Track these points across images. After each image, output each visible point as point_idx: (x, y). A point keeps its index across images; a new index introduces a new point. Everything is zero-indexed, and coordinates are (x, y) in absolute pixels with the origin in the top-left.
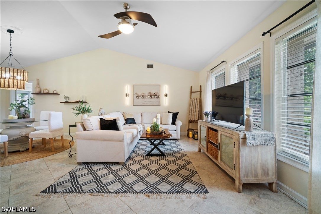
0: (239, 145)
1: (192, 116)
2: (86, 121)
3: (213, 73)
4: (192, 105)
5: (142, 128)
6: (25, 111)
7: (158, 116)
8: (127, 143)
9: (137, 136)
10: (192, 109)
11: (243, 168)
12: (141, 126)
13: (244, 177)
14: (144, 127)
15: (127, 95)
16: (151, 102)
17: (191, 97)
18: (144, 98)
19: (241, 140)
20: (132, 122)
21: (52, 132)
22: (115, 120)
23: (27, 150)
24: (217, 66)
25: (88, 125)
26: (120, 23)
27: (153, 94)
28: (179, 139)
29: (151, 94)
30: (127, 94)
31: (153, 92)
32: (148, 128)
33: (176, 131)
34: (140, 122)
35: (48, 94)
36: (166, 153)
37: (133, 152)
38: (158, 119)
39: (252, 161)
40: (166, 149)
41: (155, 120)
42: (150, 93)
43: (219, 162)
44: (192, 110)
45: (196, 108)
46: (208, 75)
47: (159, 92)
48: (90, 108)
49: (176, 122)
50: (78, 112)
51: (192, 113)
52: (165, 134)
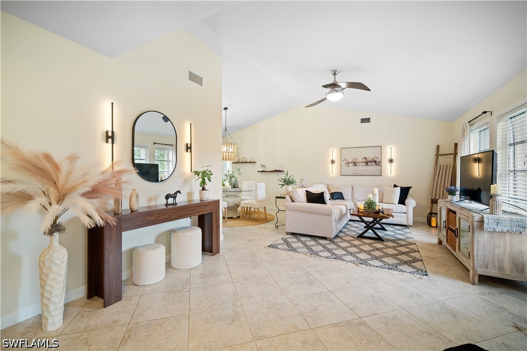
0: (473, 229)
1: (438, 193)
2: (295, 193)
3: (474, 126)
4: (439, 175)
5: (353, 206)
6: (235, 181)
7: (376, 191)
8: (335, 219)
9: (346, 214)
10: (437, 182)
11: (480, 256)
12: (352, 203)
13: (481, 268)
14: (356, 205)
15: (333, 162)
16: (367, 171)
17: (436, 163)
18: (356, 165)
19: (475, 224)
20: (339, 197)
21: (258, 202)
22: (323, 193)
23: (239, 217)
24: (476, 118)
25: (295, 197)
26: (329, 93)
27: (369, 160)
28: (411, 226)
29: (367, 160)
30: (332, 160)
31: (370, 157)
32: (361, 205)
33: (405, 213)
34: (351, 198)
35: (245, 162)
36: (385, 239)
37: (341, 231)
38: (375, 195)
39: (494, 250)
40: (386, 234)
41: (371, 196)
42: (365, 158)
43: (457, 254)
44: (437, 184)
45: (446, 181)
46: (463, 130)
47: (379, 157)
48: (294, 180)
49: (407, 201)
50: (283, 183)
51: (438, 188)
52: (383, 213)
